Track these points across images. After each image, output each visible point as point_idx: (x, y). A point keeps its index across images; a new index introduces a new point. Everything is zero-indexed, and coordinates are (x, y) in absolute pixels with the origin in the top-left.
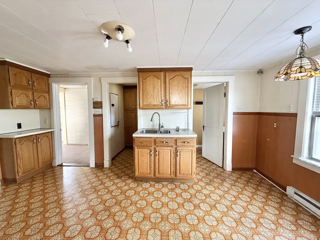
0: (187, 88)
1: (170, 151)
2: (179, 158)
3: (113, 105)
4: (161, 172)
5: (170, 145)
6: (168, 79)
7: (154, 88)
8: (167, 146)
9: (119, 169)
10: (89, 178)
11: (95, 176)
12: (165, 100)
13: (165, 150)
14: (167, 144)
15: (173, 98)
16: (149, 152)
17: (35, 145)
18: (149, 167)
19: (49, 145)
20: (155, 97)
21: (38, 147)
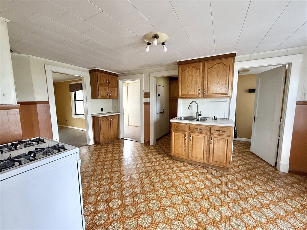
0: (228, 75)
1: (203, 138)
2: (213, 145)
3: (159, 95)
4: (194, 155)
5: (204, 132)
6: (207, 68)
7: (192, 78)
8: (201, 133)
9: (161, 148)
10: (139, 150)
11: (143, 149)
12: (202, 89)
13: (198, 136)
14: (201, 130)
15: (211, 87)
16: (183, 136)
17: (109, 122)
18: (183, 149)
19: (117, 123)
20: (193, 87)
21: (111, 124)
